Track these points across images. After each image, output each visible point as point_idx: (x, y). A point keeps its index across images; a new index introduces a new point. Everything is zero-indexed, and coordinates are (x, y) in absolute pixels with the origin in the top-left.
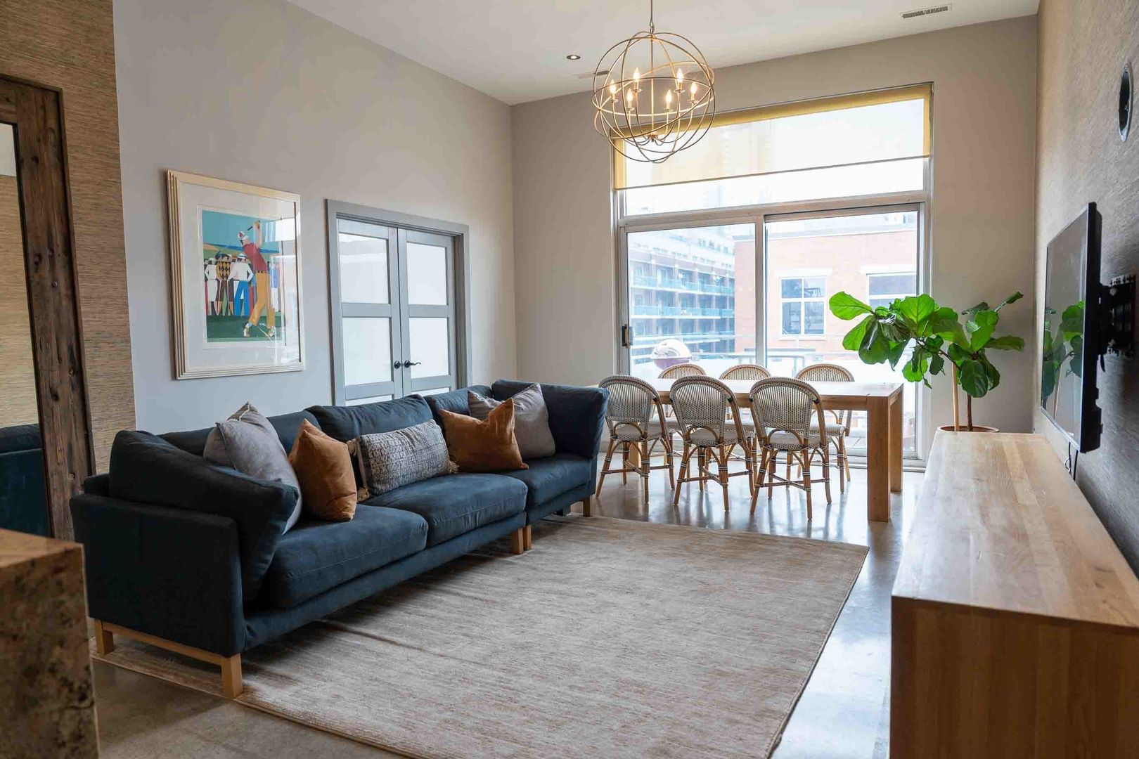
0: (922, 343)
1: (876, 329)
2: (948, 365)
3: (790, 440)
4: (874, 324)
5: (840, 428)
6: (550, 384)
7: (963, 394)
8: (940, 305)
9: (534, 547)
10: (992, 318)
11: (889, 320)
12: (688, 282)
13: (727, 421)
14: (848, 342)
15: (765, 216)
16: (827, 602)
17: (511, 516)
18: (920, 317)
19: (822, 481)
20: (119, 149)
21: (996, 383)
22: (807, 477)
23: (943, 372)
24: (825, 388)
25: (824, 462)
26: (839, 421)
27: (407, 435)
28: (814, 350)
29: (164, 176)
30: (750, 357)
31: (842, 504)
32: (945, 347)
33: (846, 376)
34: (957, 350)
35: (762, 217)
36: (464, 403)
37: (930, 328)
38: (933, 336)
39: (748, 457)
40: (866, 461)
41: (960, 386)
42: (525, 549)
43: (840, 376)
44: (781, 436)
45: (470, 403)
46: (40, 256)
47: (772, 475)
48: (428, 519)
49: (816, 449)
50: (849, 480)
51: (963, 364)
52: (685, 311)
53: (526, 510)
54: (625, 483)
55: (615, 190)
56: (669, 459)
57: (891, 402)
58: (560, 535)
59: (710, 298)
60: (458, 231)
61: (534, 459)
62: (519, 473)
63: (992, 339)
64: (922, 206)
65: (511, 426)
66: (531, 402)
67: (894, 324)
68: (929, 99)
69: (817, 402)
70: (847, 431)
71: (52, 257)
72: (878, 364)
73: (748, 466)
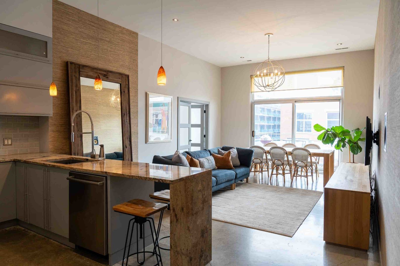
0: (340, 139)
1: (327, 135)
2: (347, 145)
3: (303, 164)
4: (326, 133)
5: (316, 162)
6: (238, 147)
7: (352, 154)
8: (345, 129)
9: (236, 189)
10: (360, 133)
11: (330, 132)
12: (262, 112)
13: (285, 159)
14: (319, 138)
15: (295, 101)
16: (312, 202)
17: (232, 180)
18: (339, 132)
19: (311, 176)
20: (138, 88)
21: (361, 151)
22: (307, 174)
23: (346, 147)
24: (312, 151)
25: (312, 171)
26: (316, 160)
27: (207, 159)
28: (309, 139)
29: (146, 93)
30: (289, 141)
31: (317, 182)
32: (347, 140)
33: (318, 147)
34: (350, 141)
35: (294, 101)
36: (217, 152)
37: (342, 135)
38: (343, 137)
39: (290, 168)
40: (323, 172)
41: (351, 151)
42: (234, 189)
43: (316, 147)
44: (299, 163)
45: (218, 152)
46: (124, 114)
47: (297, 174)
48: (216, 179)
49: (309, 167)
50: (319, 177)
51: (352, 145)
52: (261, 122)
53: (235, 179)
54: (255, 175)
55: (251, 92)
56: (268, 169)
57: (330, 155)
58: (242, 186)
59: (270, 117)
60: (208, 104)
61: (236, 167)
62: (233, 170)
63: (360, 138)
64: (341, 100)
65: (230, 158)
66: (234, 152)
67: (332, 133)
68: (343, 71)
69: (310, 154)
70: (318, 163)
71: (126, 114)
72: (327, 144)
73: (290, 171)
